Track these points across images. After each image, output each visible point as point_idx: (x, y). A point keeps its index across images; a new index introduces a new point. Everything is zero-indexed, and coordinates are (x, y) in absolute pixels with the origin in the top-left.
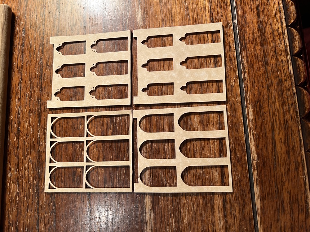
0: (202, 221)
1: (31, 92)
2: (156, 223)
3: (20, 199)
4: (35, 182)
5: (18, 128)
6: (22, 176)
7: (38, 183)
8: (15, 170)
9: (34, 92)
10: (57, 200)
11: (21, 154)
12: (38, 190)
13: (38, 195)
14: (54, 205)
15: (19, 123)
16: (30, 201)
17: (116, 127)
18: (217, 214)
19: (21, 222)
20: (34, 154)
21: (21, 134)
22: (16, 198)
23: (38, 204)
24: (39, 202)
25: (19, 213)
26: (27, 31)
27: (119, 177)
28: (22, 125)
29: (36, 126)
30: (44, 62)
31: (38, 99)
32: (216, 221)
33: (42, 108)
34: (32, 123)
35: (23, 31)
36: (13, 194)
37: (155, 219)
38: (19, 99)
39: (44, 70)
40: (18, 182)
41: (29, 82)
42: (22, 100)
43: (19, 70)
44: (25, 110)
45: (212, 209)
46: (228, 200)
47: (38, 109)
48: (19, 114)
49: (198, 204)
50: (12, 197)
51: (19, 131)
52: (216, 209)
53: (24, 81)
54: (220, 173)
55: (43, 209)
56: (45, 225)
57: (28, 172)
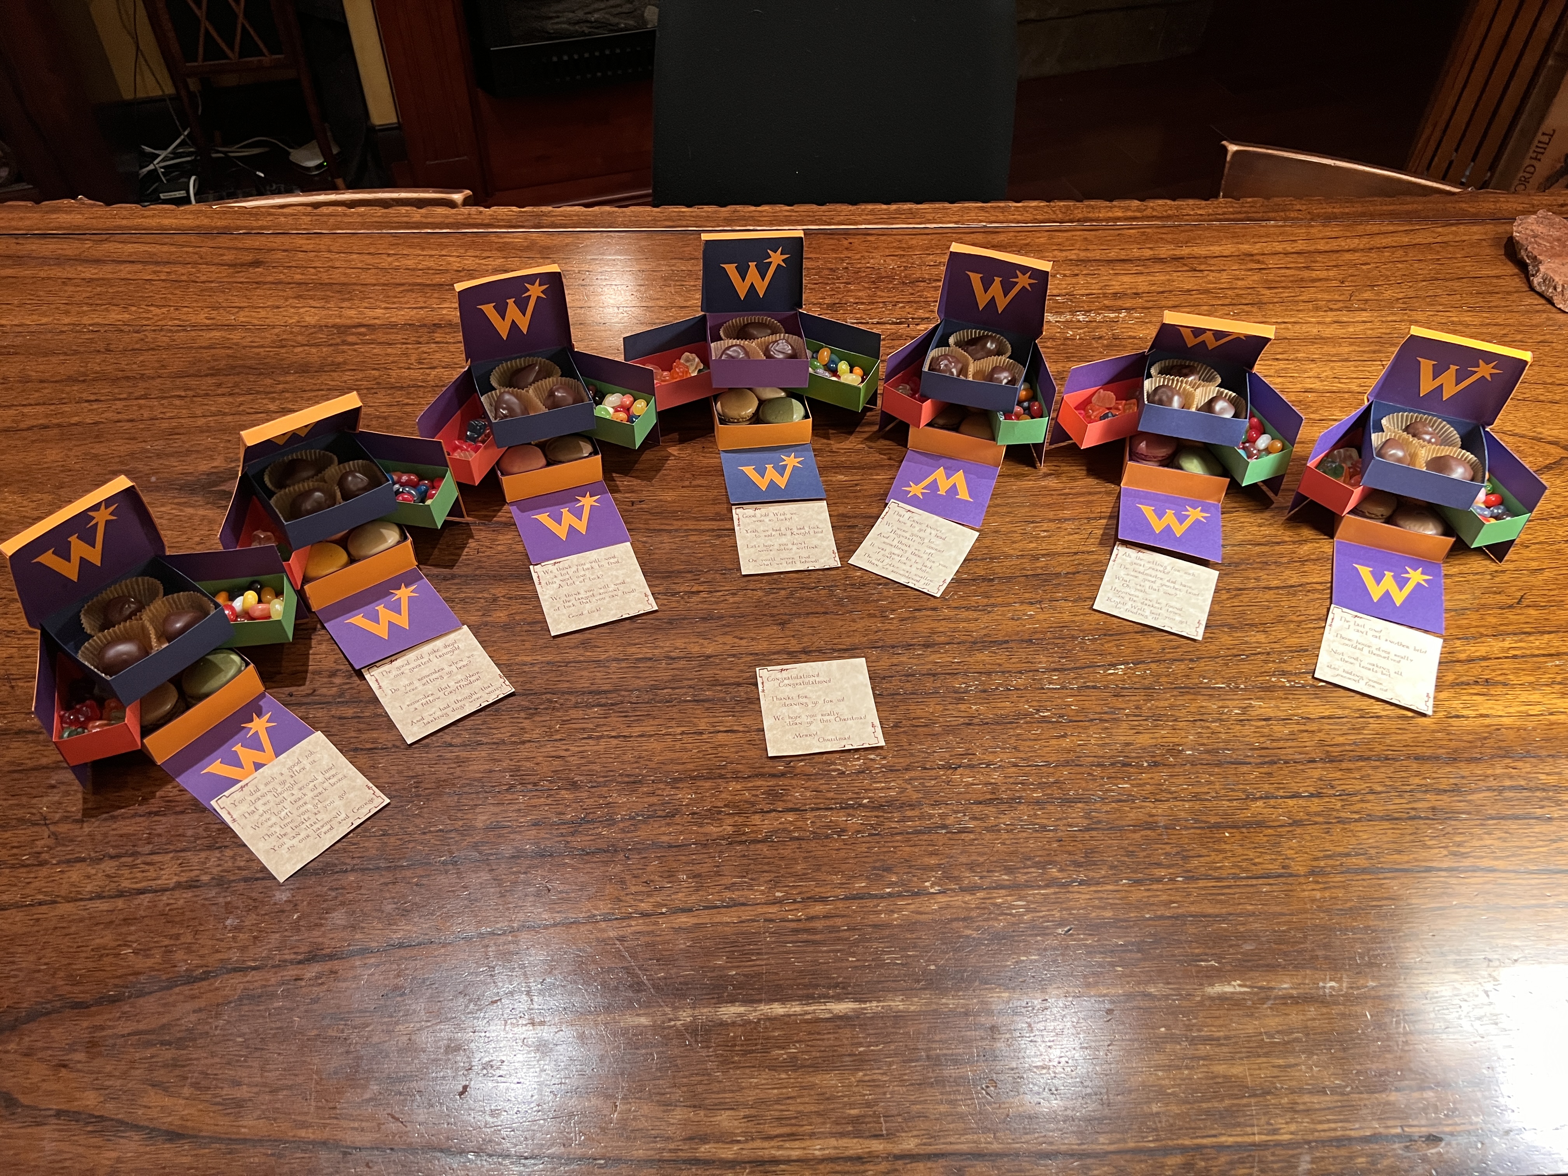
0: (818, 1114)
1: (1032, 784)
2: (807, 1022)
3: (834, 777)
4: (865, 801)
5: (960, 767)
6: (874, 780)
7: (864, 806)
8: (883, 766)
9: (1034, 790)
10: (836, 840)
11: (913, 774)
12: (852, 807)
13: (842, 808)
14: (827, 837)
15: (971, 766)
16: (831, 795)
17: (984, 945)
18: (833, 1142)
19: (794, 782)
20: (915, 796)
21: (950, 772)
22: (834, 770)
23: (827, 809)
24: (832, 809)
25: (808, 776)
26: (1154, 769)
27: (889, 953)
28: (967, 771)
29: (968, 796)
30: (1098, 805)
31: (1019, 798)
32: (819, 1141)
33: (1003, 807)
34: (974, 790)
35: (1155, 762)
36: (840, 764)
37: (817, 1020)
38: (1015, 765)
39: (1080, 805)
40: (863, 772)
41: (1051, 780)
42: (1014, 769)
43: (1073, 761)
44: (996, 775)
45: (842, 1135)
46: (862, 1168)
47: (1002, 799)
48: (988, 765)
49: (852, 1105)
50: (836, 764)
51: (956, 768)
52: (844, 1142)
53: (1051, 770)
54: (914, 1152)
55: (819, 817)
56: (791, 822)
57: (882, 789)
